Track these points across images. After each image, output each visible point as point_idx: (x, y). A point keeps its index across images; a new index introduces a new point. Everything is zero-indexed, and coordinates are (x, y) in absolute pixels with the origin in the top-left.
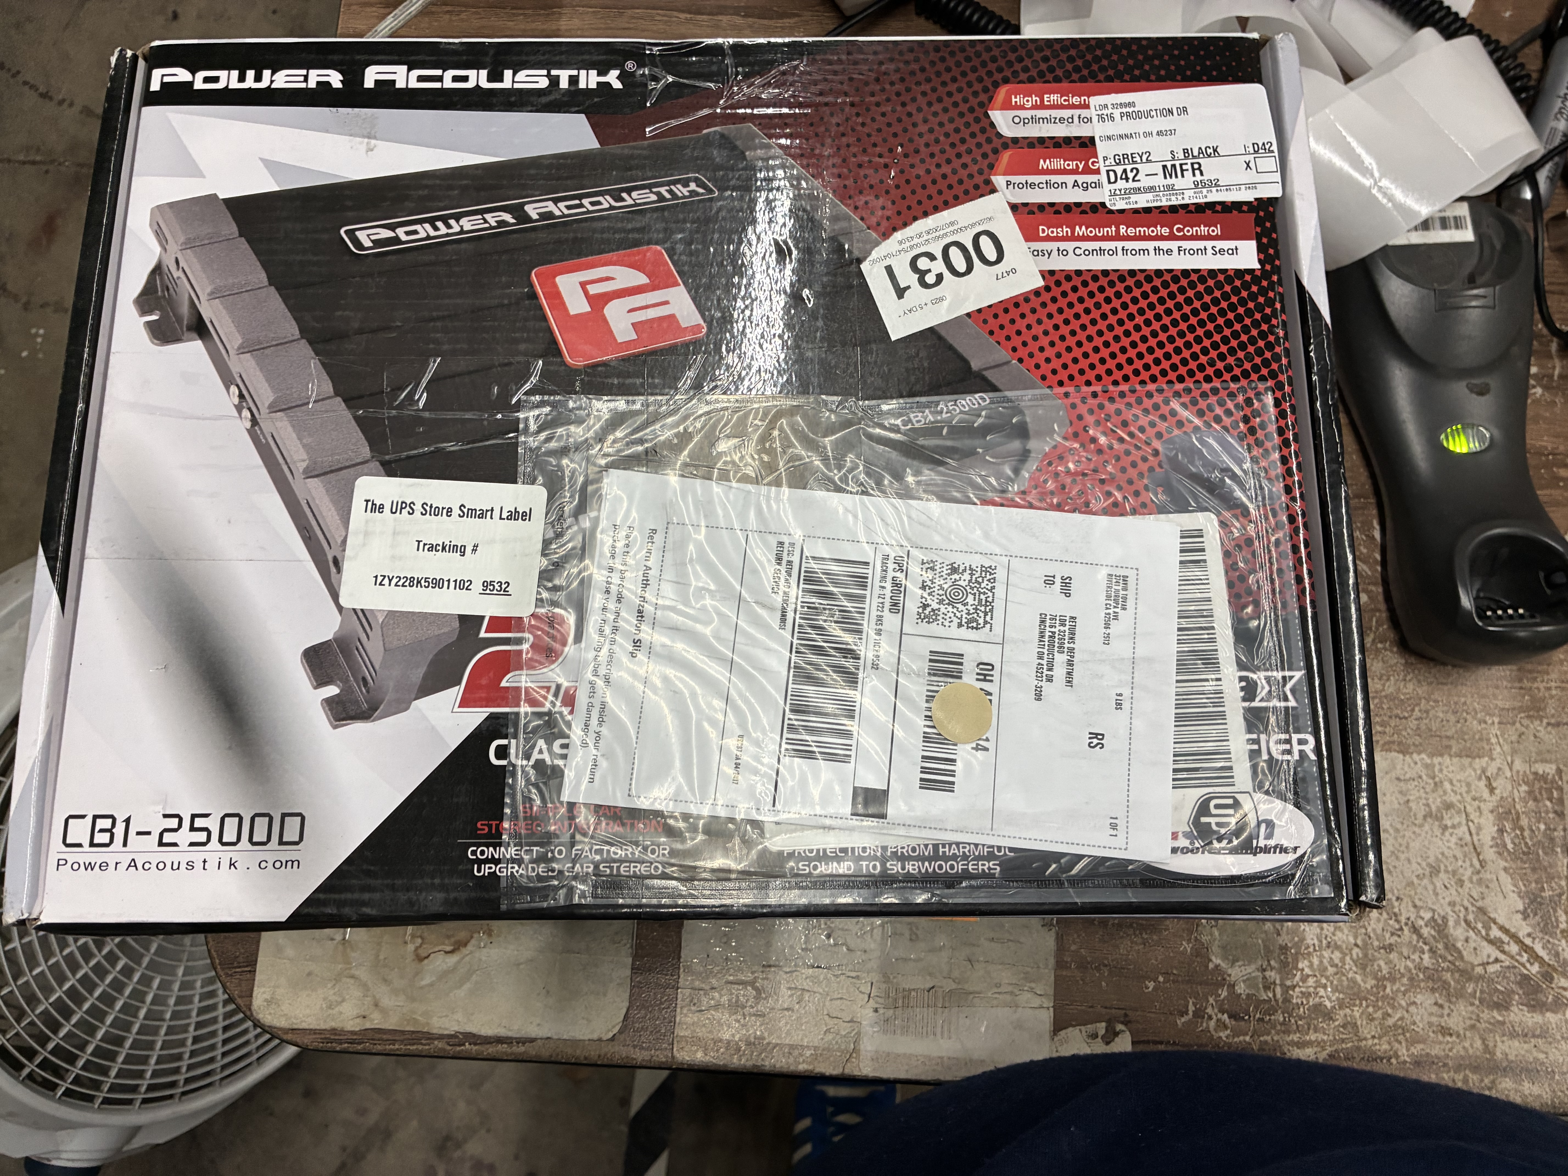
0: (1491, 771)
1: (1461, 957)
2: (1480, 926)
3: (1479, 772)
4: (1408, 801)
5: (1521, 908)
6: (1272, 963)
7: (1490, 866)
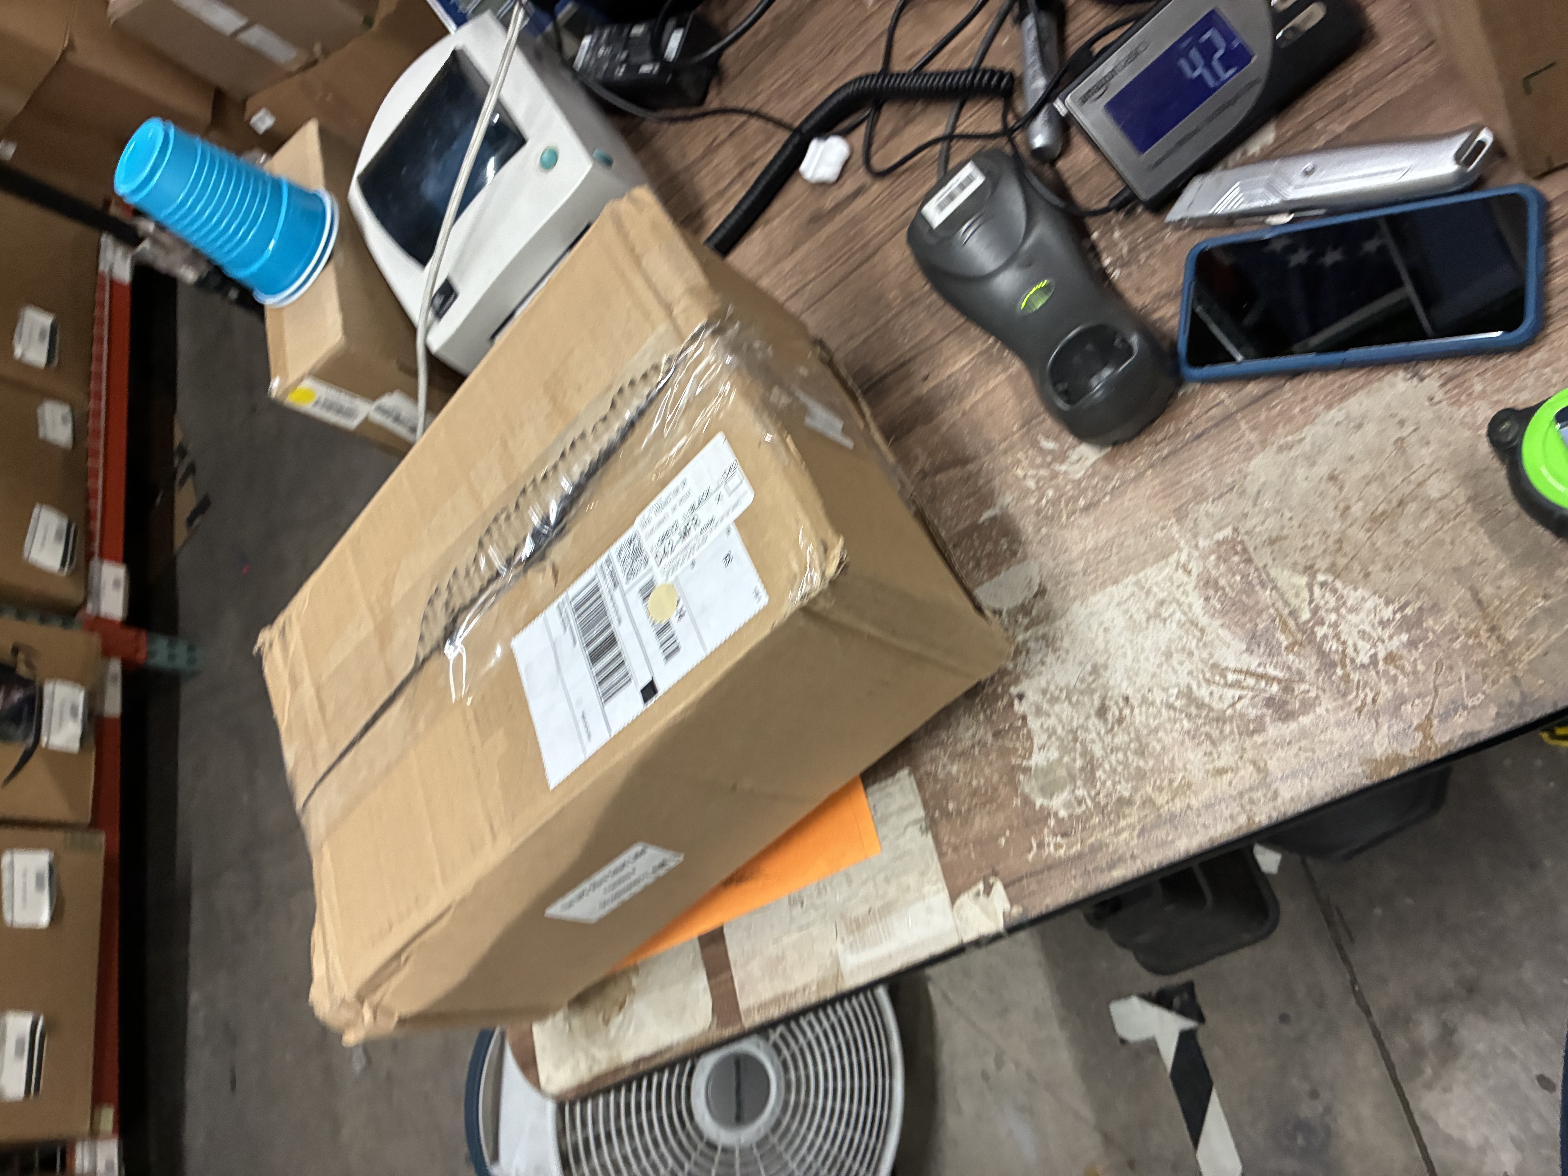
0: (1183, 558)
1: (1211, 709)
2: (1217, 678)
3: (1175, 565)
4: (1131, 617)
5: (1244, 647)
6: (1079, 783)
7: (1208, 630)
